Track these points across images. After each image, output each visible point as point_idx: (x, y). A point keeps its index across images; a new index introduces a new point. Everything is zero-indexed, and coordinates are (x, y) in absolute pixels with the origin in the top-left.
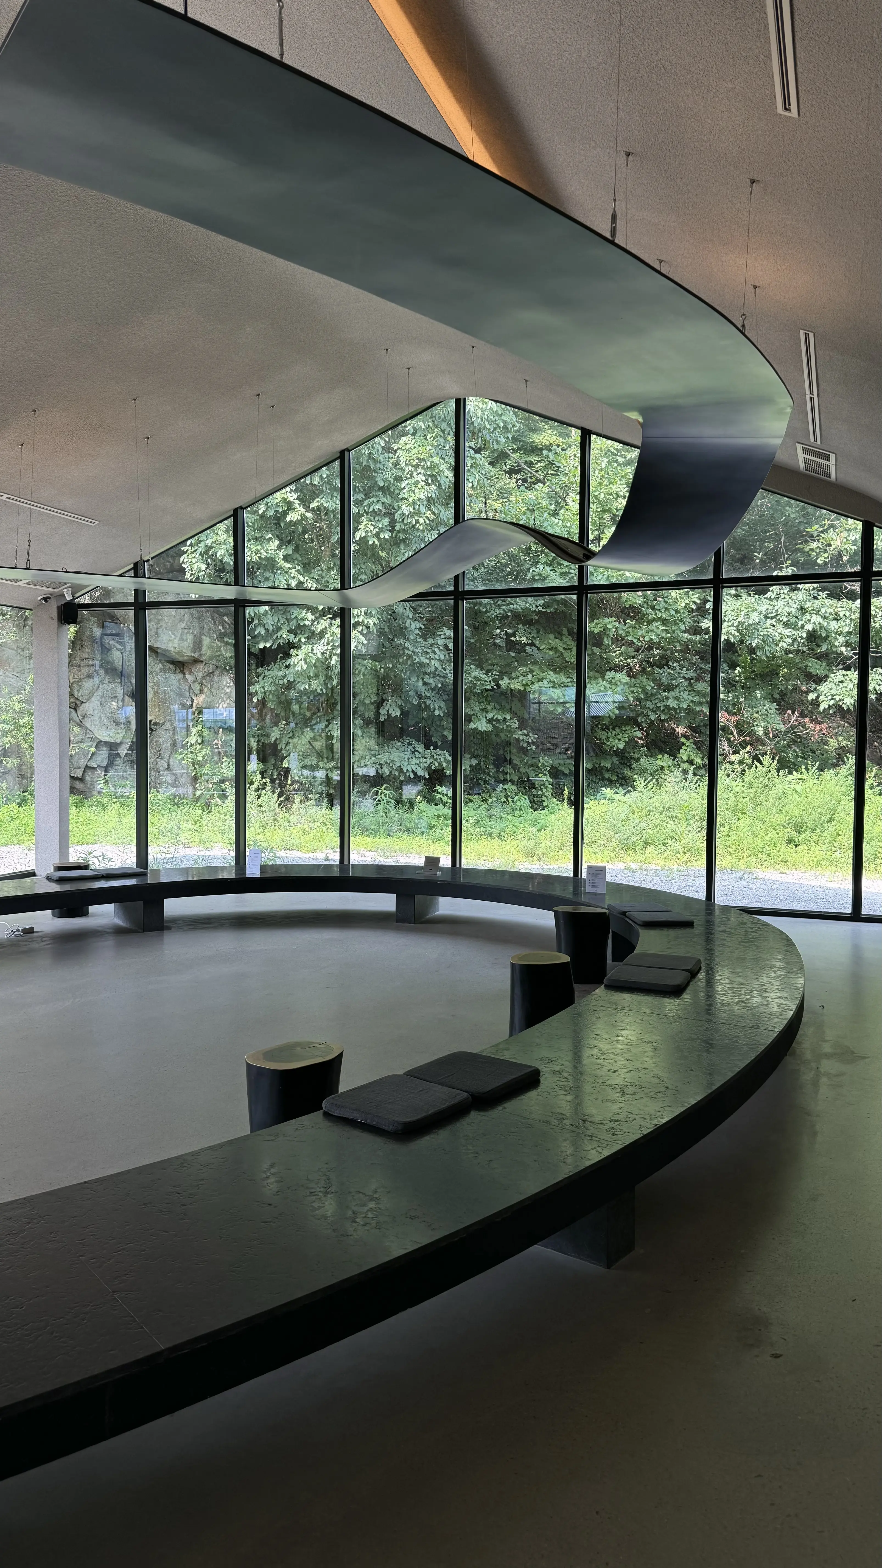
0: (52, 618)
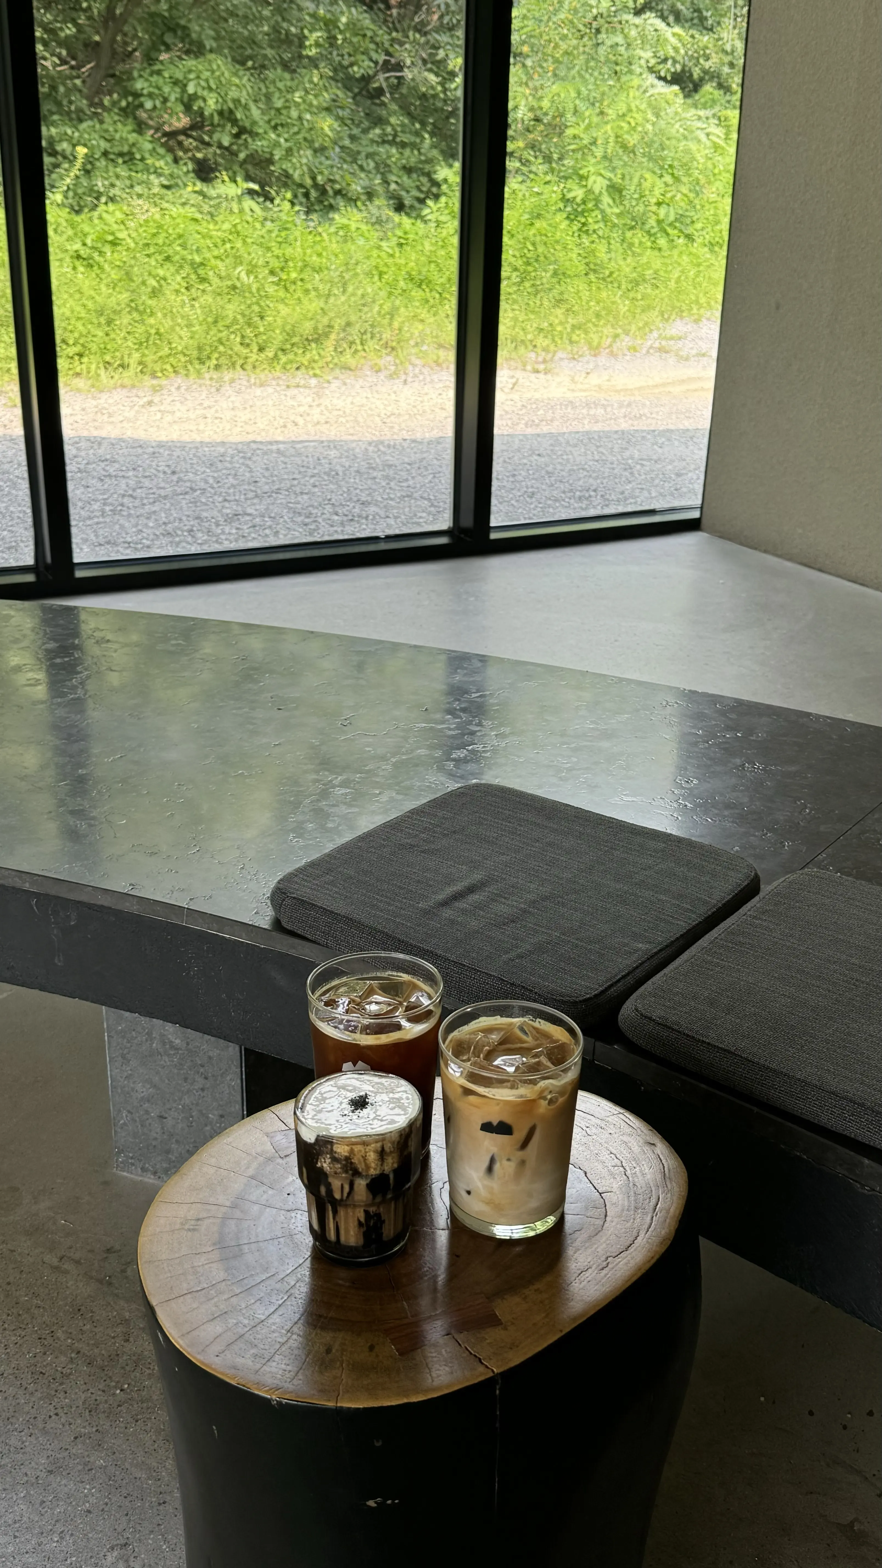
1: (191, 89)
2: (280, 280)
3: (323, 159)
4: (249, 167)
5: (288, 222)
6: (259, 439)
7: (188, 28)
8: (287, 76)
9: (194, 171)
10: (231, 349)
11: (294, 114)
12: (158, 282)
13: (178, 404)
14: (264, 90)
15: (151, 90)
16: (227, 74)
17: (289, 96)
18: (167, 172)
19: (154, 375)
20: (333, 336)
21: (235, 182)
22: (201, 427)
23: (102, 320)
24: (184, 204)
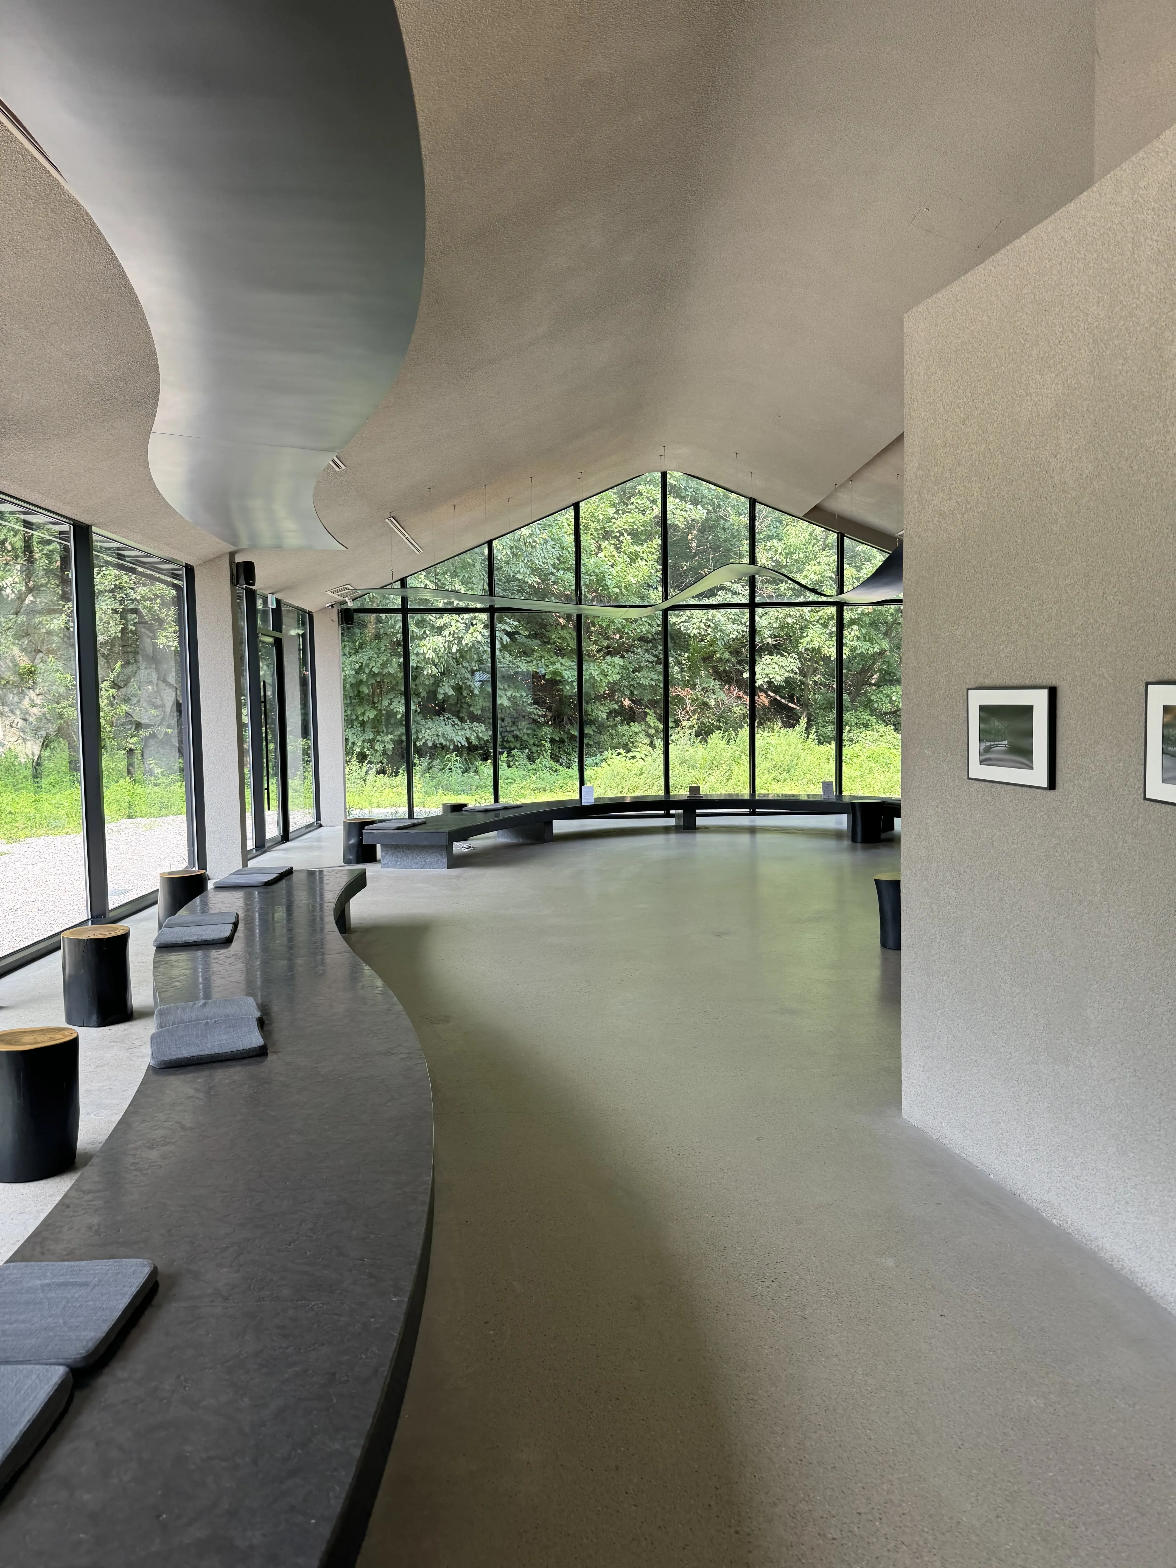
0: (333, 620)
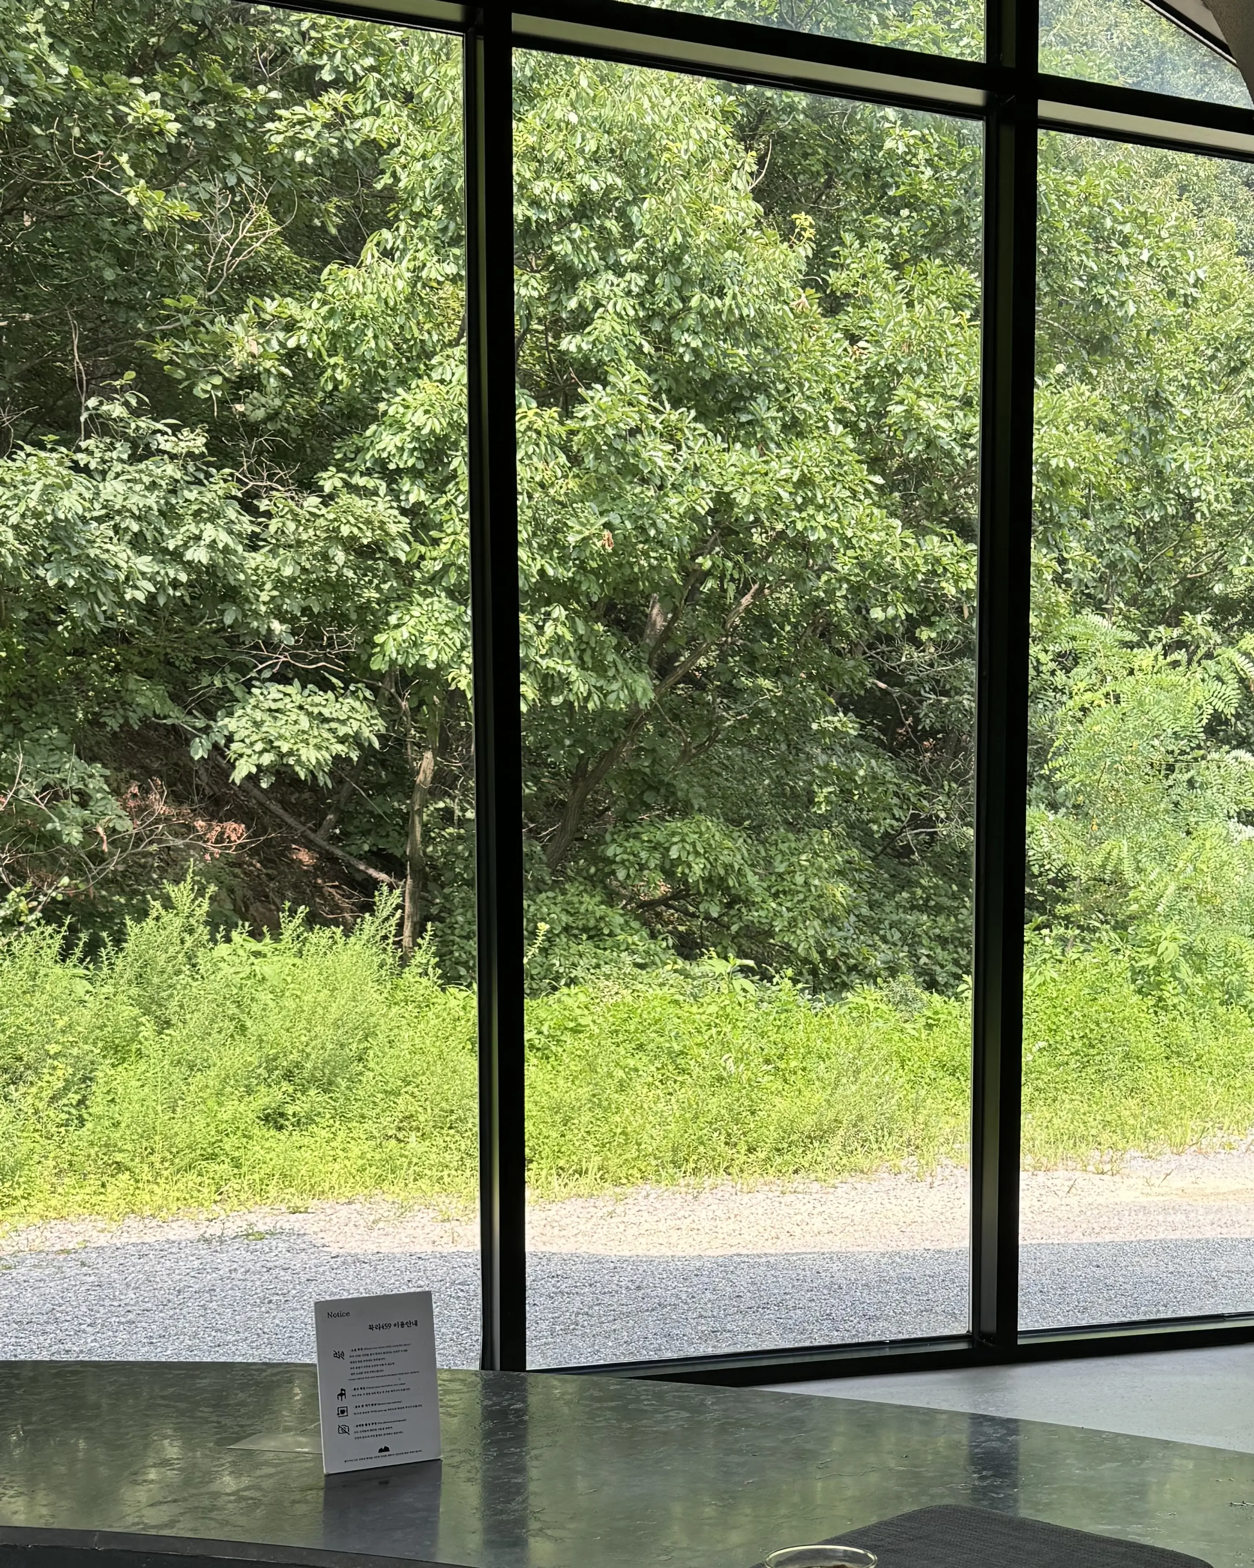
1: (674, 854)
2: (777, 1069)
3: (835, 929)
4: (743, 941)
5: (789, 1003)
6: (744, 1252)
7: (673, 786)
8: (791, 836)
9: (674, 946)
10: (714, 1150)
11: (800, 879)
12: (627, 1073)
13: (645, 1214)
14: (763, 854)
15: (625, 857)
16: (717, 836)
17: (794, 859)
18: (641, 949)
19: (617, 1183)
20: (841, 1132)
21: (726, 959)
22: (674, 1240)
23: (558, 1118)
24: (662, 985)
